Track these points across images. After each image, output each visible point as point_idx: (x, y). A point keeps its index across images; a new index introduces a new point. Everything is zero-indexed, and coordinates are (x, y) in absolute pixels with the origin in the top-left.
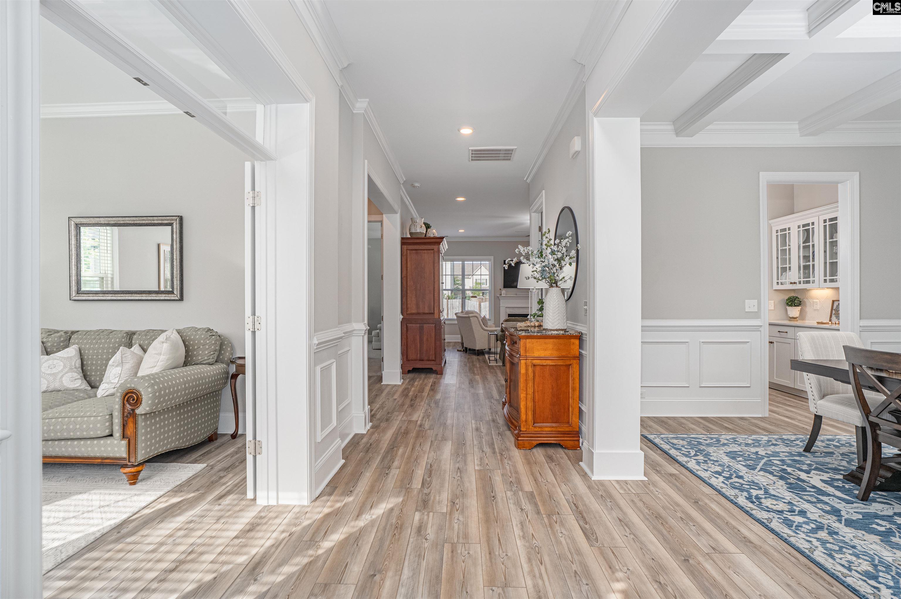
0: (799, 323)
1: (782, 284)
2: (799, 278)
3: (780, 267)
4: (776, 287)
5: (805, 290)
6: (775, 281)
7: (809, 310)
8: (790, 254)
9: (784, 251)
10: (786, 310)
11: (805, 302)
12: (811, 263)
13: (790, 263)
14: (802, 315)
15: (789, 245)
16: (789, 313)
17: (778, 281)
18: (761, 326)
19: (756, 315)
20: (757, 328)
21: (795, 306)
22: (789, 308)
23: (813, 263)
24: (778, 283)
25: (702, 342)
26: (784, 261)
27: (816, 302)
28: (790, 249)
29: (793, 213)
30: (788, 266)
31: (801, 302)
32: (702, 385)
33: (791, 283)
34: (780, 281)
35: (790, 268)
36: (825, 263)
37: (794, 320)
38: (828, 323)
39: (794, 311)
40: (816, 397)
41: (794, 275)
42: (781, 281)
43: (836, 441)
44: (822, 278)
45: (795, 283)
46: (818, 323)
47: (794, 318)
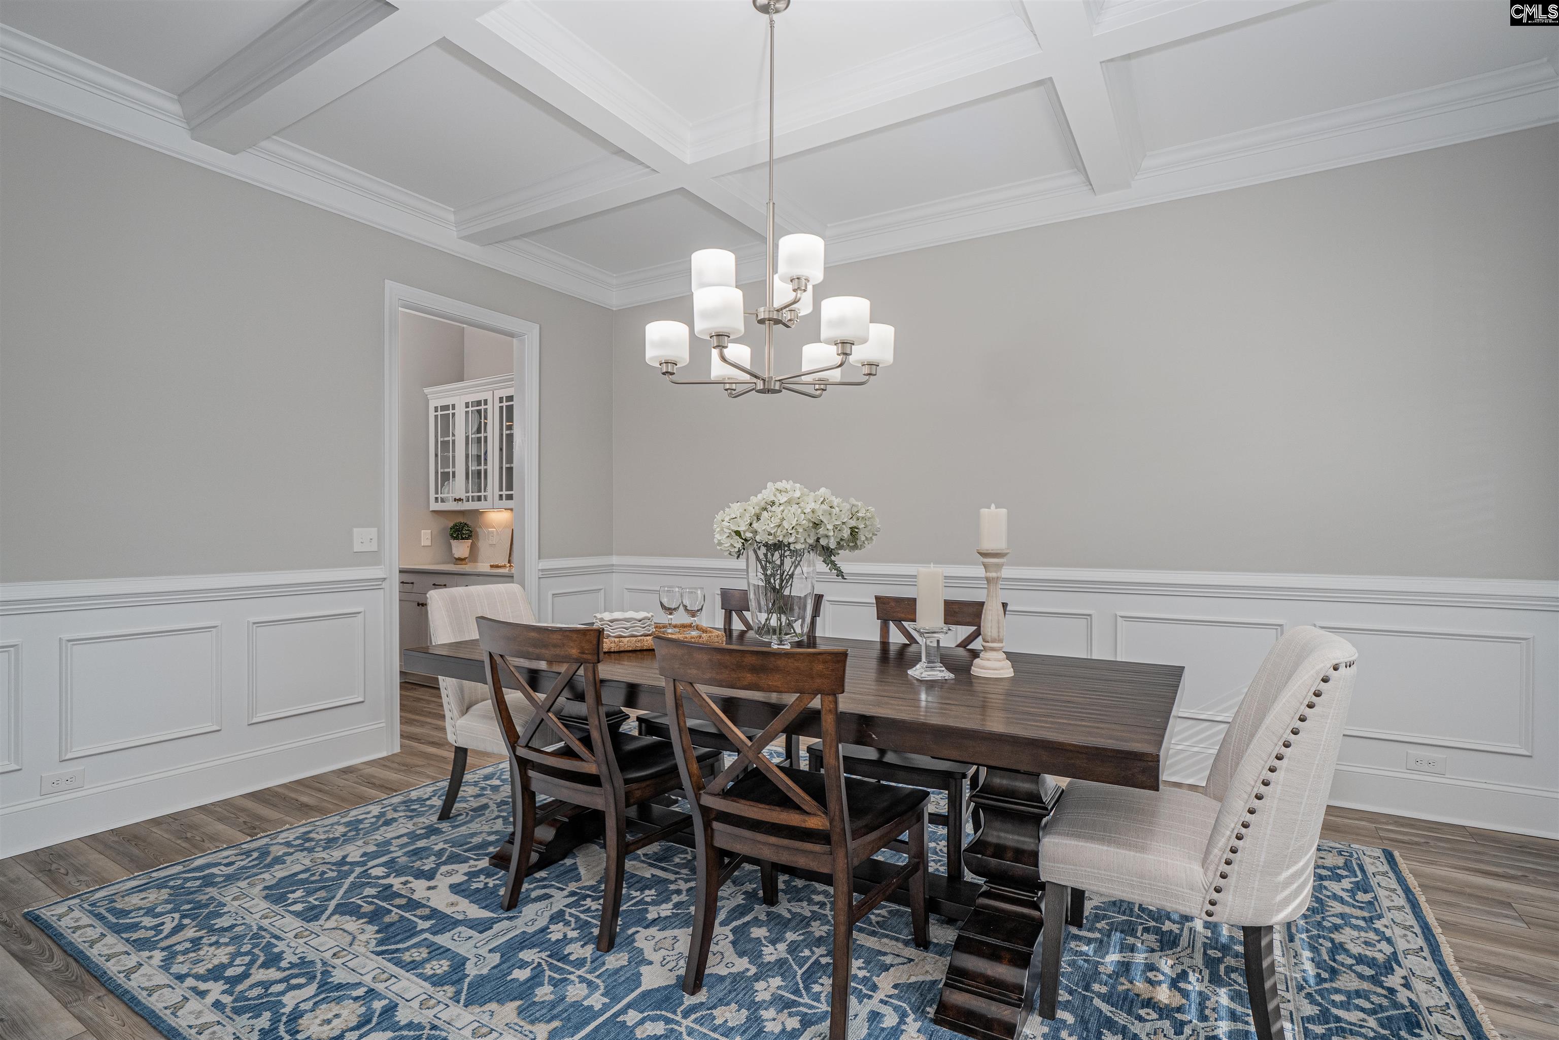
0: (467, 568)
1: (443, 501)
2: (467, 492)
3: (440, 471)
4: (434, 506)
5: (476, 513)
6: (432, 495)
7: (483, 546)
8: (454, 451)
9: (445, 444)
10: (450, 547)
11: (477, 533)
12: (482, 468)
13: (454, 466)
14: (473, 555)
15: (453, 435)
16: (453, 552)
17: (437, 496)
18: (385, 579)
19: (373, 558)
20: (376, 584)
21: (463, 539)
22: (454, 543)
23: (485, 467)
24: (436, 499)
25: (254, 623)
26: (445, 463)
27: (492, 532)
28: (454, 441)
29: (461, 379)
30: (451, 470)
31: (471, 532)
32: (255, 720)
33: (455, 500)
34: (439, 496)
35: (454, 473)
36: (501, 468)
37: (460, 562)
38: (504, 566)
39: (461, 548)
40: (456, 713)
41: (459, 486)
42: (442, 496)
43: (496, 777)
44: (497, 493)
45: (460, 500)
46: (492, 566)
47: (460, 560)
